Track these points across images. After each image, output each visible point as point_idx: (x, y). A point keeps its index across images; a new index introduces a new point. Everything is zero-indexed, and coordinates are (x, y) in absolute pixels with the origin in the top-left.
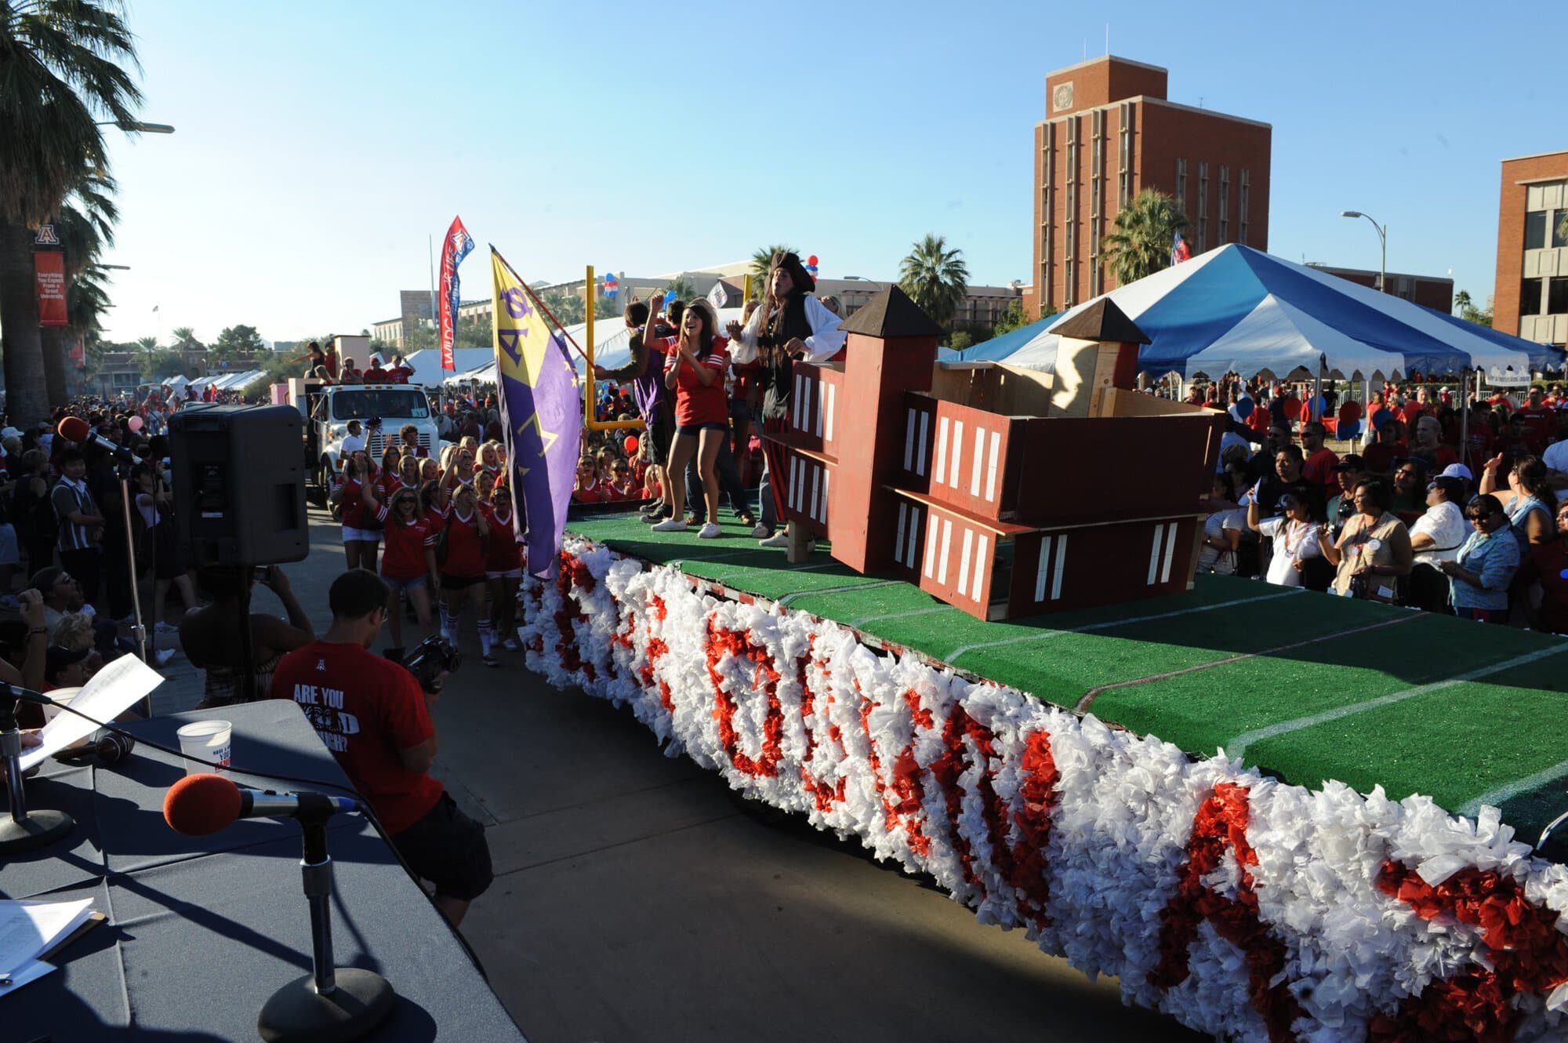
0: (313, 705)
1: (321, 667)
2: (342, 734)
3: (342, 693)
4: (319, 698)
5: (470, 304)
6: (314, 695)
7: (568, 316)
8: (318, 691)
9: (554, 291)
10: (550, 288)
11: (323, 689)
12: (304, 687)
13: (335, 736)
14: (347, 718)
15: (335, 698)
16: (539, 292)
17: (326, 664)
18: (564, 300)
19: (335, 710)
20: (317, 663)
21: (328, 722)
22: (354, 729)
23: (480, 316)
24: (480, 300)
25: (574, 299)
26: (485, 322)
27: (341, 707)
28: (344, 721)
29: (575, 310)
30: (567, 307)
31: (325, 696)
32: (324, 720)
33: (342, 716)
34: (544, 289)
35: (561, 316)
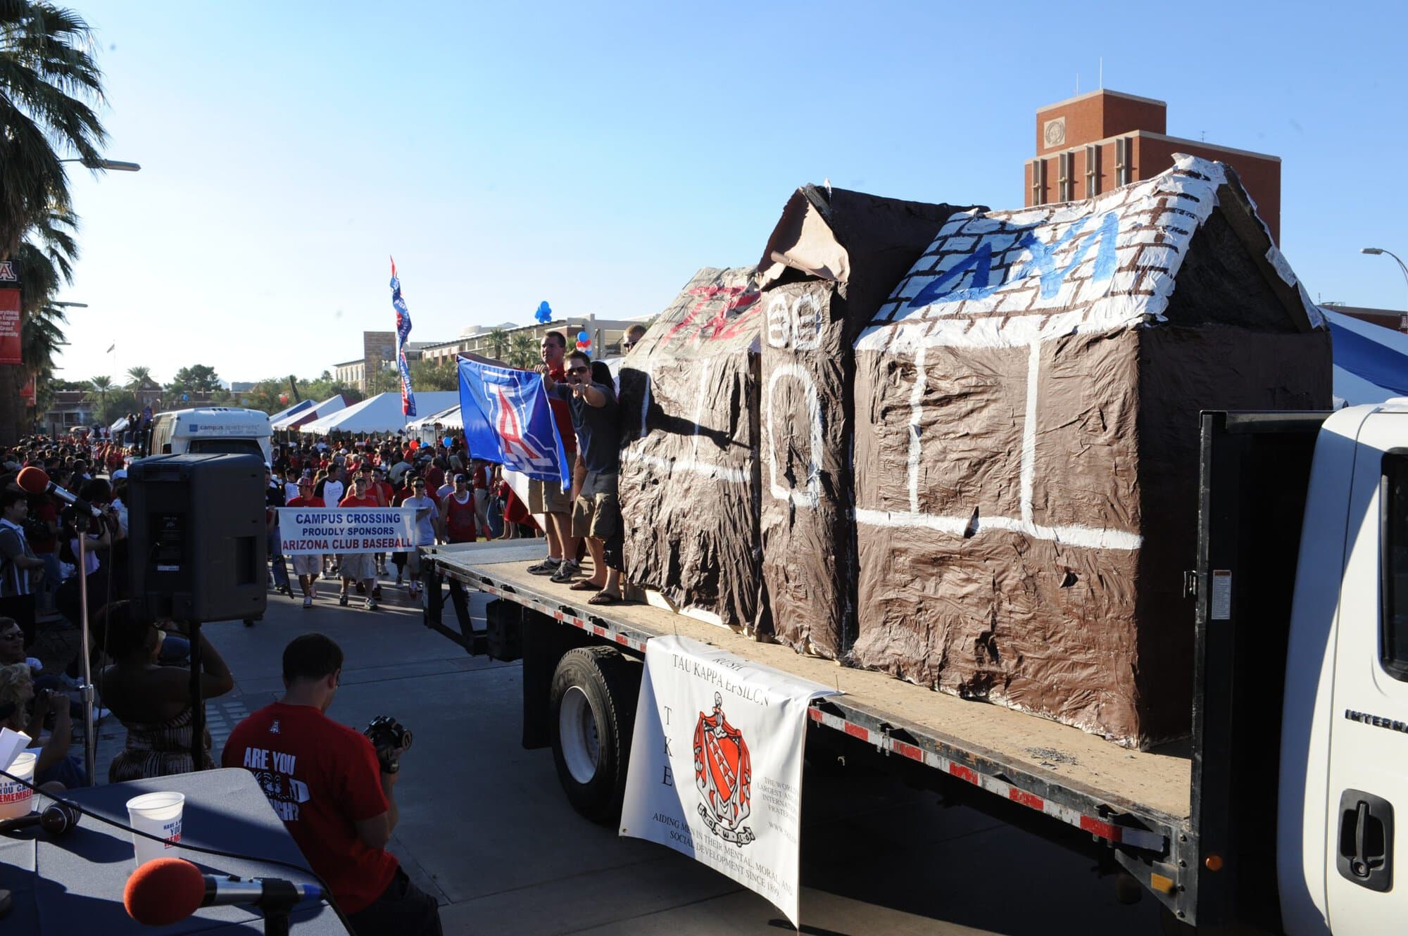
0: (263, 771)
1: (275, 729)
2: (293, 801)
3: (294, 758)
4: (270, 763)
6: (264, 759)
8: (269, 756)
9: (522, 332)
10: (517, 330)
11: (274, 753)
12: (255, 750)
13: (285, 804)
14: (297, 785)
15: (286, 763)
16: (505, 334)
17: (280, 727)
18: (532, 343)
19: (286, 776)
20: (271, 725)
21: (278, 790)
22: (303, 797)
23: (445, 358)
26: (450, 364)
27: (292, 773)
28: (294, 788)
31: (276, 761)
32: (274, 787)
33: (293, 782)
34: (511, 331)
35: (529, 360)
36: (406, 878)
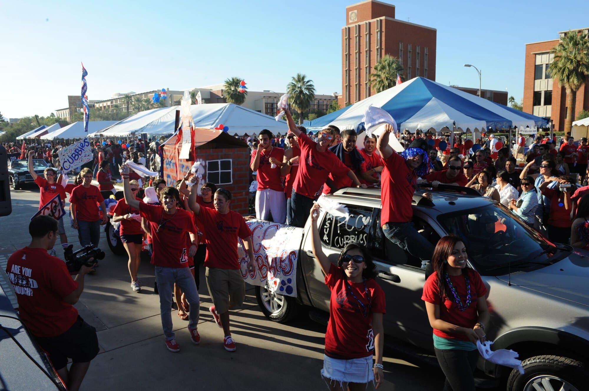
0: (19, 275)
1: (24, 258)
2: (30, 287)
3: (31, 270)
4: (21, 271)
5: (100, 102)
6: (19, 270)
7: (144, 107)
8: (21, 269)
9: (138, 96)
10: (136, 95)
11: (23, 268)
12: (16, 266)
13: (28, 288)
14: (33, 281)
15: (28, 272)
16: (131, 97)
17: (26, 257)
18: (142, 100)
19: (28, 278)
20: (22, 256)
21: (24, 282)
22: (36, 286)
23: (104, 107)
24: (105, 100)
25: (147, 100)
26: (107, 109)
27: (30, 276)
28: (31, 282)
29: (148, 104)
30: (144, 103)
31: (23, 271)
32: (22, 281)
33: (30, 279)
34: (133, 95)
35: (141, 107)
36: (82, 320)
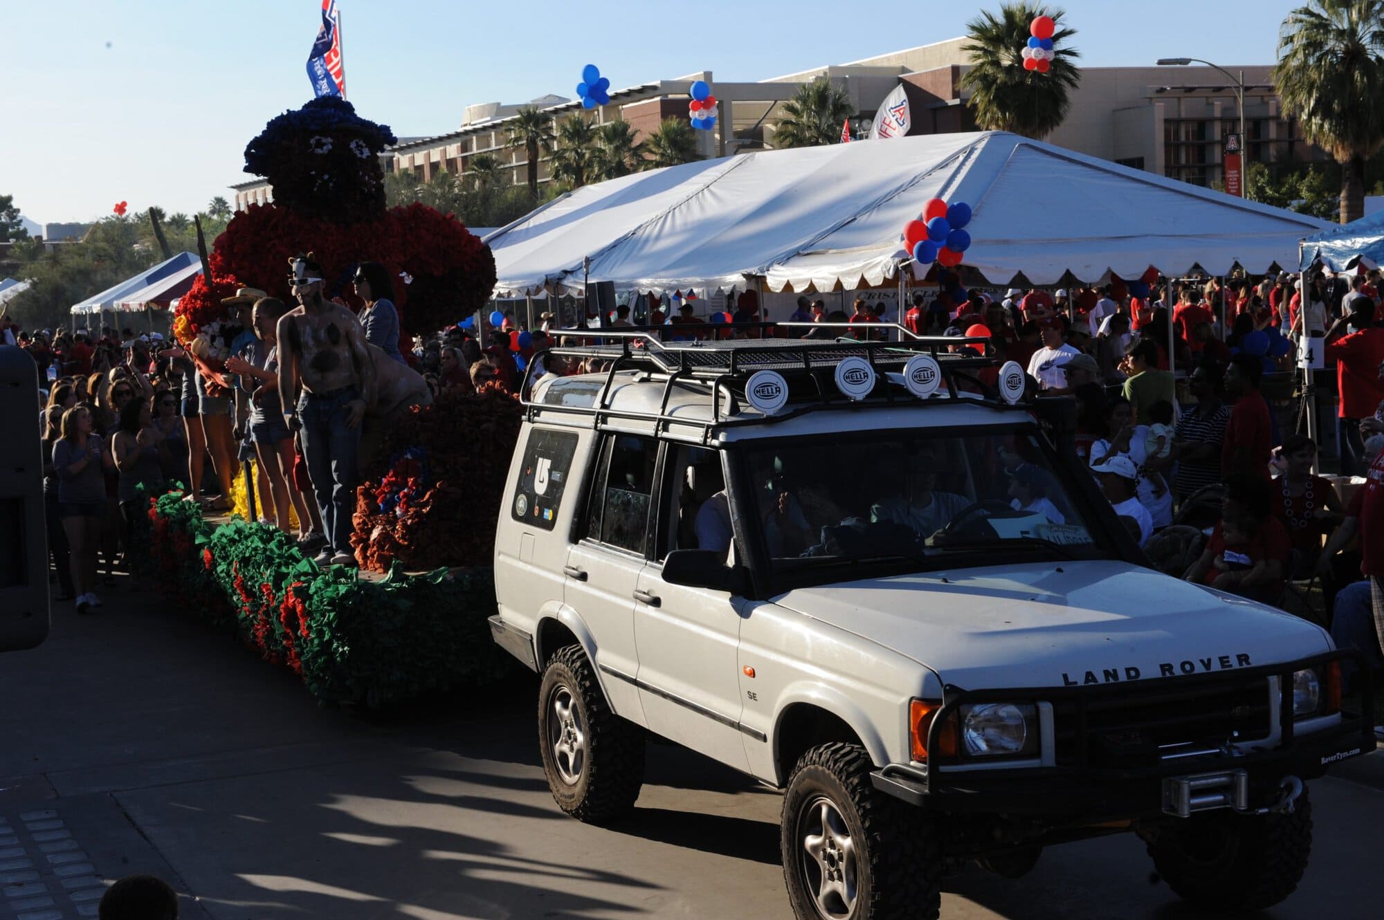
5: (417, 145)
7: (602, 163)
9: (577, 113)
10: (568, 108)
16: (546, 118)
18: (596, 132)
23: (435, 166)
24: (435, 135)
25: (614, 128)
26: (445, 176)
29: (617, 149)
30: (600, 144)
34: (556, 111)
35: (589, 164)
